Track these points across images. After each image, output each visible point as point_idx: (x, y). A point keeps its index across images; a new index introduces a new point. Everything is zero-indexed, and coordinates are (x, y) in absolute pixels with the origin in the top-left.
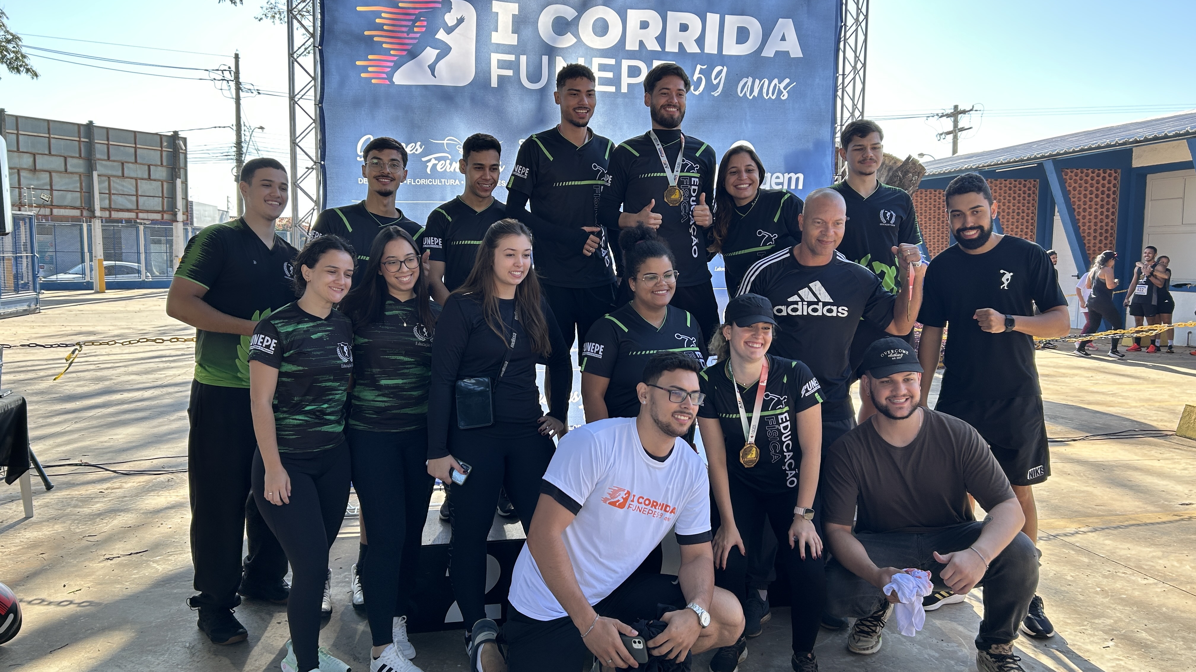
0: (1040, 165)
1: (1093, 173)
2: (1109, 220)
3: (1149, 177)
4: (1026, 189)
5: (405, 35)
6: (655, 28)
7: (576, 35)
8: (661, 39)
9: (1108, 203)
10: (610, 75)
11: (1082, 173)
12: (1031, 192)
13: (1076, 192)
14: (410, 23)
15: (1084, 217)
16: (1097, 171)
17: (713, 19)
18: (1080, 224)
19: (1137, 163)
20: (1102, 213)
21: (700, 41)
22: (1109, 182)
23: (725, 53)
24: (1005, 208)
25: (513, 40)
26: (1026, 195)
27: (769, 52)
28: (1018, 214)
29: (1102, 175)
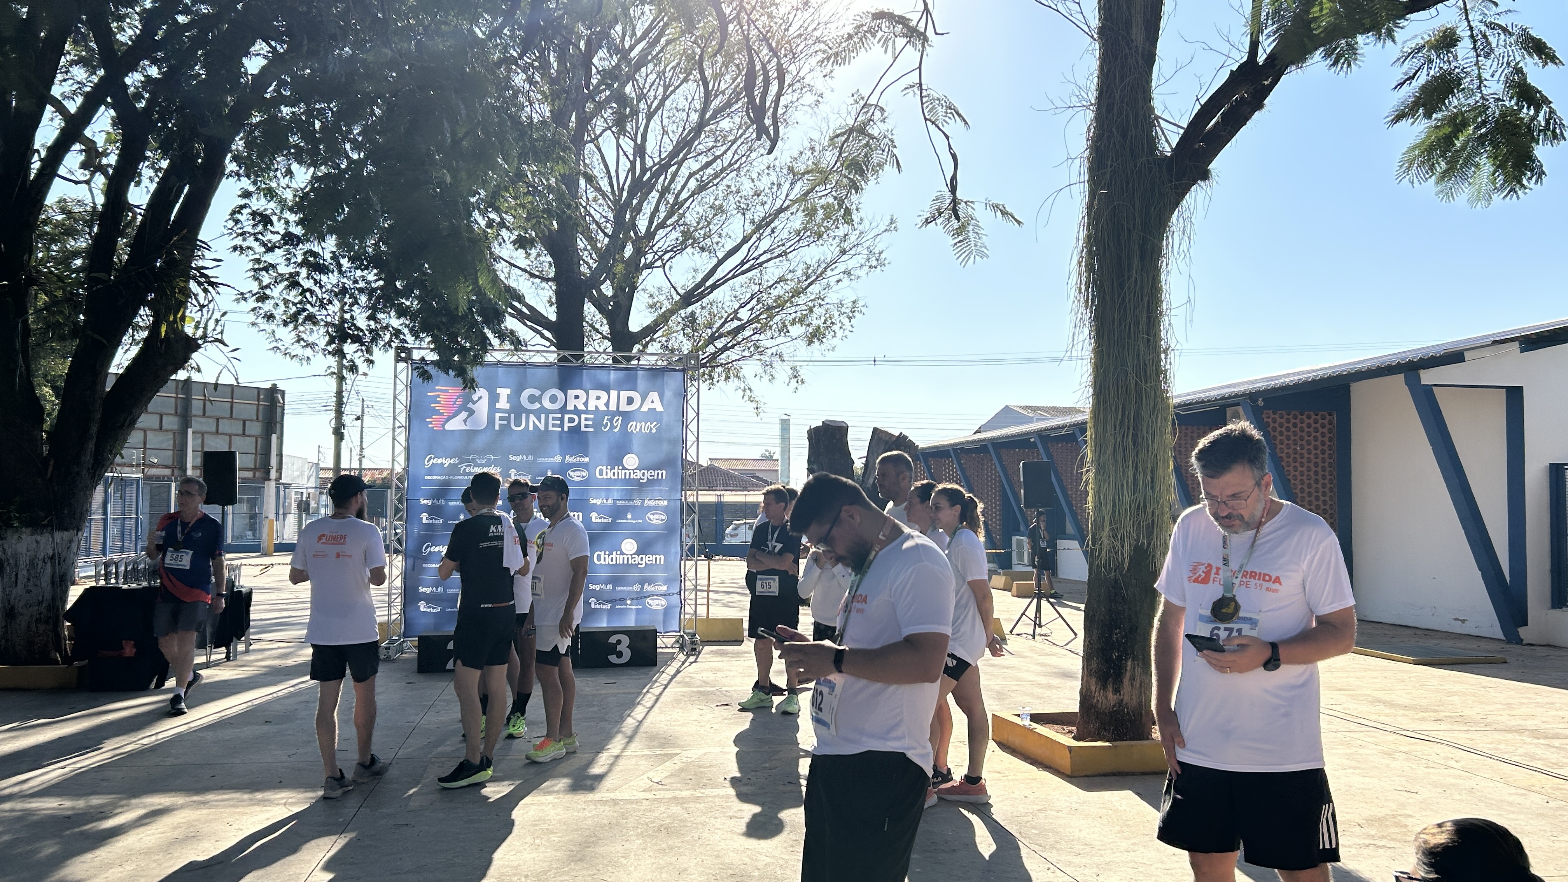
5: (452, 406)
6: (583, 398)
7: (541, 403)
8: (586, 404)
10: (559, 422)
14: (454, 400)
17: (614, 393)
21: (607, 404)
23: (621, 409)
25: (507, 406)
27: (644, 409)
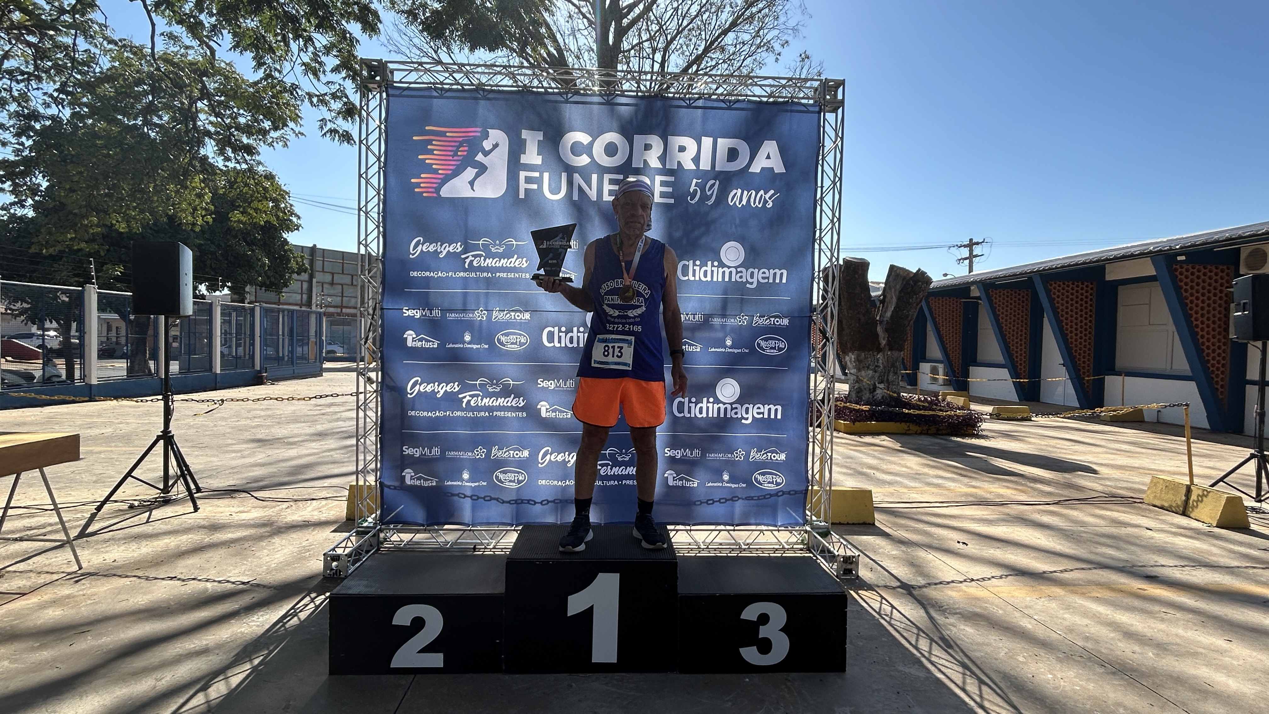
0: (1030, 279)
1: (1073, 284)
2: (1088, 321)
3: (1120, 288)
4: (1020, 297)
5: (451, 158)
6: (658, 150)
7: (591, 156)
9: (1086, 308)
11: (1064, 284)
12: (1024, 299)
13: (1059, 299)
14: (454, 149)
15: (1067, 319)
16: (1076, 283)
17: (707, 142)
18: (1064, 324)
19: (1109, 278)
20: (1081, 316)
21: (696, 160)
22: (1087, 292)
23: (717, 169)
24: (1004, 311)
25: (538, 160)
26: (1021, 302)
27: (756, 168)
28: (1015, 316)
29: (1081, 286)
